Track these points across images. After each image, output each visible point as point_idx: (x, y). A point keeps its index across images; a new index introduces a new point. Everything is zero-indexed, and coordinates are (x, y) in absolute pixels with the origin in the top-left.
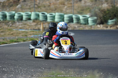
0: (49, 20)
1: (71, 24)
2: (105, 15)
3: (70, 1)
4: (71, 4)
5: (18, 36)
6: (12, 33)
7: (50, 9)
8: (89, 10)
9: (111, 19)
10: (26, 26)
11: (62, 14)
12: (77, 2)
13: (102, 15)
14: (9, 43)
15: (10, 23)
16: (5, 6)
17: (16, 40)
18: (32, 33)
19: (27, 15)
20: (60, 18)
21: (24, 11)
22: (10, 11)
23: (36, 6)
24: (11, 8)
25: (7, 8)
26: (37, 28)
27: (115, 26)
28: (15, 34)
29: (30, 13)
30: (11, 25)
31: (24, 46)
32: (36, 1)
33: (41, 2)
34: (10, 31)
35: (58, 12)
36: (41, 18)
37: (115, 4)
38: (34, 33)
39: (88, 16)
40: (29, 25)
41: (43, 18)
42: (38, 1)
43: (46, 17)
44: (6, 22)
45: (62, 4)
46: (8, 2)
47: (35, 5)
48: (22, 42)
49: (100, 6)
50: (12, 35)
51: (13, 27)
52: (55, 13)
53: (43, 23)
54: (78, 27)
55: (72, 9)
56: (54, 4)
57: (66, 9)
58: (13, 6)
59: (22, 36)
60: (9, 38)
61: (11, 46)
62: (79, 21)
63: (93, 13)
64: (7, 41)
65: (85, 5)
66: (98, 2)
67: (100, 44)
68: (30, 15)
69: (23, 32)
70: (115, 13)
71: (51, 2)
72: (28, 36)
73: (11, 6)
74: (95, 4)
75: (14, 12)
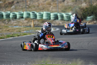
0: (38, 18)
1: (57, 21)
2: (84, 13)
3: (55, 2)
4: (56, 4)
5: (13, 31)
6: (8, 29)
7: (39, 9)
8: (71, 9)
9: (89, 16)
10: (19, 23)
11: (49, 12)
12: (61, 2)
13: (81, 13)
14: (6, 37)
15: (6, 21)
16: (2, 7)
17: (12, 35)
18: (25, 29)
19: (20, 15)
20: (47, 16)
21: (17, 11)
22: (6, 11)
23: (27, 7)
24: (7, 8)
25: (4, 8)
26: (28, 25)
27: (92, 22)
28: (11, 31)
29: (22, 12)
30: (7, 23)
31: (18, 40)
32: (27, 3)
33: (31, 3)
34: (6, 28)
35: (45, 11)
36: (32, 16)
37: (92, 3)
38: (27, 29)
39: (70, 14)
40: (22, 22)
41: (34, 16)
42: (29, 2)
43: (35, 16)
44: (3, 21)
45: (48, 4)
46: (4, 4)
47: (26, 5)
48: (17, 37)
49: (80, 5)
50: (8, 31)
51: (9, 24)
52: (43, 12)
53: (33, 21)
54: (62, 23)
55: (57, 8)
56: (42, 5)
57: (52, 8)
58: (9, 7)
59: (17, 31)
60: (6, 34)
61: (8, 40)
62: (63, 18)
63: (74, 11)
64: (5, 36)
65: (67, 5)
66: (78, 2)
67: (81, 37)
68: (23, 14)
69: (17, 28)
70: (92, 11)
71: (40, 3)
72: (22, 32)
73: (7, 7)
74: (75, 4)
75: (9, 12)
